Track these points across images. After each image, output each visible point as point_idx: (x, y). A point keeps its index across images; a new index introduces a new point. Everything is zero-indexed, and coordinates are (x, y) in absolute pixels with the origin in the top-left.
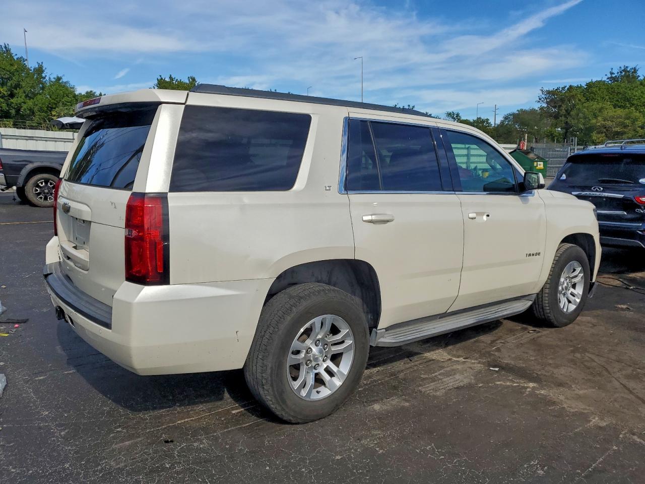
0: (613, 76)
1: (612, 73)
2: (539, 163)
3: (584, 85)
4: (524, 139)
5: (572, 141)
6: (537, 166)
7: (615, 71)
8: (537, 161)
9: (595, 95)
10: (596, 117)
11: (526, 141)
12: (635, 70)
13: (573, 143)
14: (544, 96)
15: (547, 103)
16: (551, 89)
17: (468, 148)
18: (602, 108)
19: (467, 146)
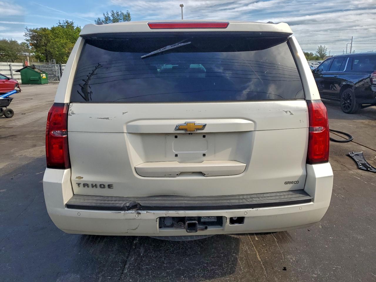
0: (61, 25)
1: (60, 23)
2: (43, 74)
3: (50, 28)
4: (27, 60)
5: (53, 62)
6: (42, 77)
7: (62, 22)
8: (42, 74)
9: (58, 35)
10: (64, 48)
11: (28, 61)
12: (72, 24)
13: (54, 62)
14: (28, 33)
15: (31, 37)
16: (32, 29)
17: (10, 65)
18: (66, 43)
19: (9, 63)
